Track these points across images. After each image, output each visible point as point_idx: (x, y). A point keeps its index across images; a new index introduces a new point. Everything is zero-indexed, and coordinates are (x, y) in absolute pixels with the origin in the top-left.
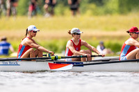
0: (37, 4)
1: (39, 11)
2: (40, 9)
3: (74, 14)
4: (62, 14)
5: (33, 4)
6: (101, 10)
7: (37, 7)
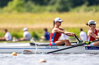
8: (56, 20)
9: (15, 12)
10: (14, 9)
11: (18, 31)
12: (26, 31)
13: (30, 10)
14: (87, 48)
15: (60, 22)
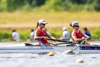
9: (53, 10)
10: (51, 8)
11: (56, 31)
12: (66, 30)
13: (67, 9)
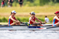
0: (5, 1)
1: (5, 5)
2: (6, 3)
3: (21, 6)
4: (16, 6)
5: (3, 2)
6: (32, 4)
7: (5, 3)
8: (13, 12)
14: (28, 27)
15: (15, 13)
